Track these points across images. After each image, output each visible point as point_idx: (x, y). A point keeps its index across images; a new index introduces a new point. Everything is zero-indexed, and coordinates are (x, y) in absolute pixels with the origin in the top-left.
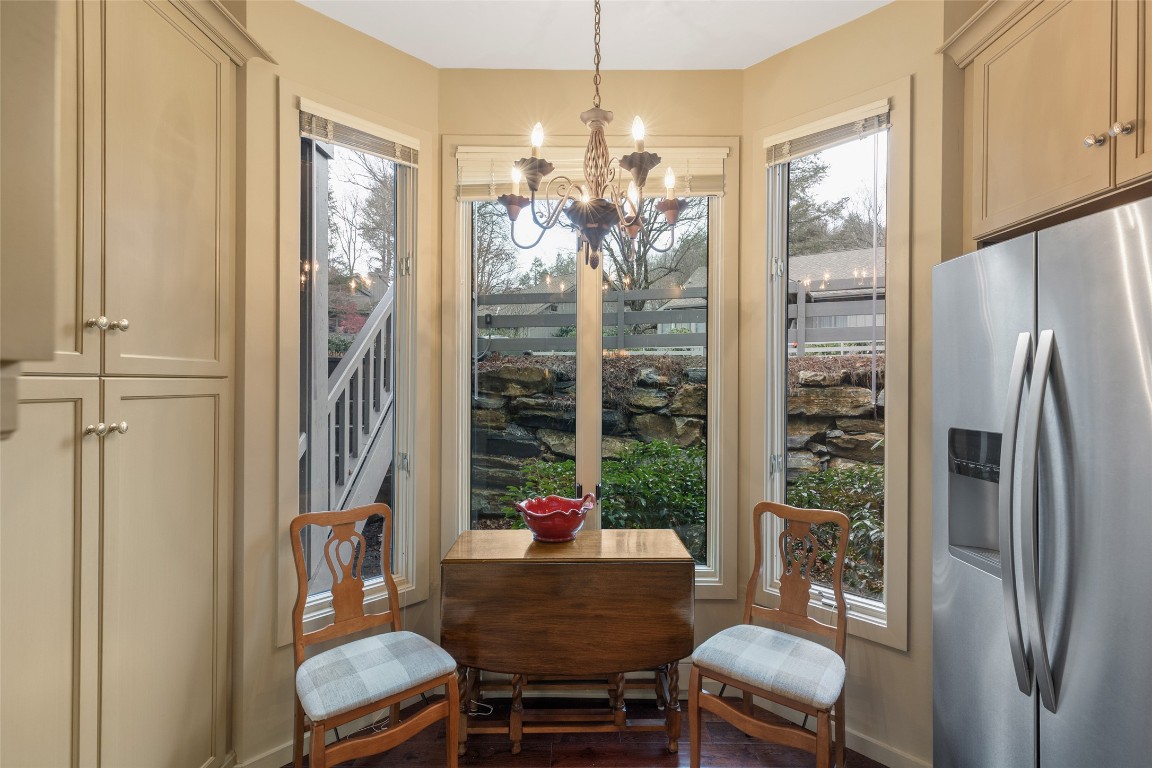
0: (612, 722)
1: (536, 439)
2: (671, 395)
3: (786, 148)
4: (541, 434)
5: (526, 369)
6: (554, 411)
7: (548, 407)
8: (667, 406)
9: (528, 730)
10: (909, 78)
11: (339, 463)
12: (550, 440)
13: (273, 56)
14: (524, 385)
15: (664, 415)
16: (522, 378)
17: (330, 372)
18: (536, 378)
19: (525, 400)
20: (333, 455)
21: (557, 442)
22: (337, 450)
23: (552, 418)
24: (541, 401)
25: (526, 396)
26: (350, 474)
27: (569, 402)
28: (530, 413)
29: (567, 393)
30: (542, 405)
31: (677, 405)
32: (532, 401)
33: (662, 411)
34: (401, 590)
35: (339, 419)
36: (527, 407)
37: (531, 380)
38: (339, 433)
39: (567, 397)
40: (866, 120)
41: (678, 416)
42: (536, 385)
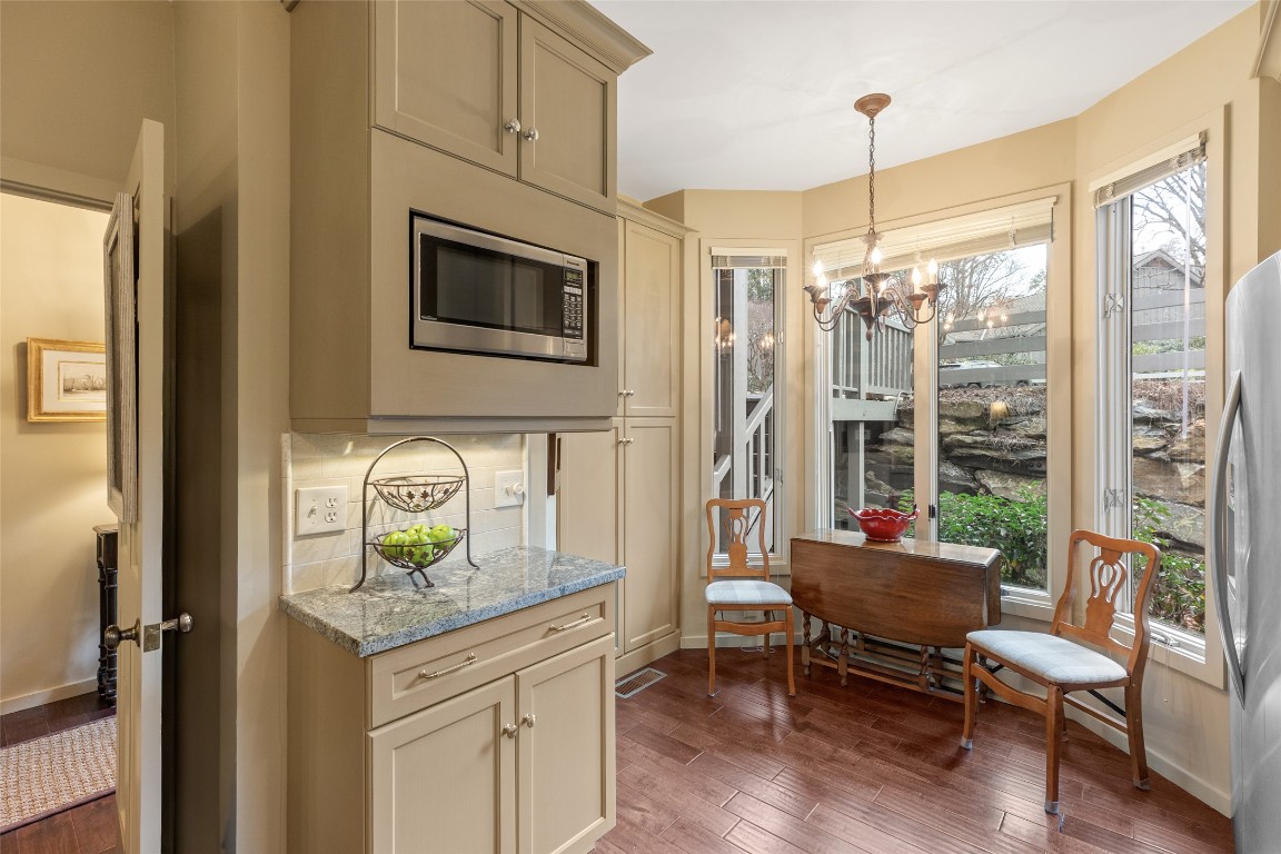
0: (917, 684)
1: (974, 479)
2: (1173, 433)
3: (1110, 189)
4: (979, 474)
5: (961, 404)
6: (996, 450)
7: (989, 446)
8: (1164, 448)
9: (851, 670)
10: (1222, 109)
11: (756, 482)
12: (991, 482)
13: (695, 228)
14: (959, 421)
15: (1158, 460)
16: (956, 414)
17: (748, 415)
18: (974, 413)
19: (960, 437)
20: (751, 475)
21: (1000, 485)
22: (755, 472)
23: (992, 458)
24: (979, 439)
25: (962, 433)
26: (766, 490)
27: (1015, 441)
28: (965, 451)
29: (1014, 430)
30: (982, 443)
31: (1177, 447)
32: (968, 439)
33: (1154, 455)
34: (771, 563)
35: (756, 449)
36: (962, 445)
37: (968, 416)
38: (756, 459)
39: (1013, 434)
40: (1181, 156)
41: (1181, 461)
42: (974, 420)
